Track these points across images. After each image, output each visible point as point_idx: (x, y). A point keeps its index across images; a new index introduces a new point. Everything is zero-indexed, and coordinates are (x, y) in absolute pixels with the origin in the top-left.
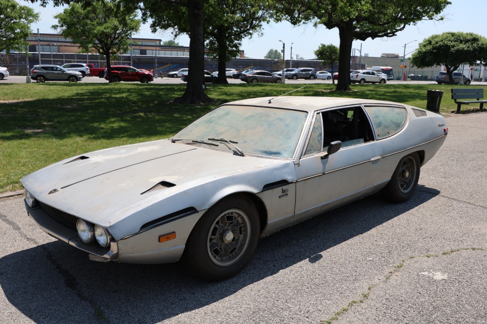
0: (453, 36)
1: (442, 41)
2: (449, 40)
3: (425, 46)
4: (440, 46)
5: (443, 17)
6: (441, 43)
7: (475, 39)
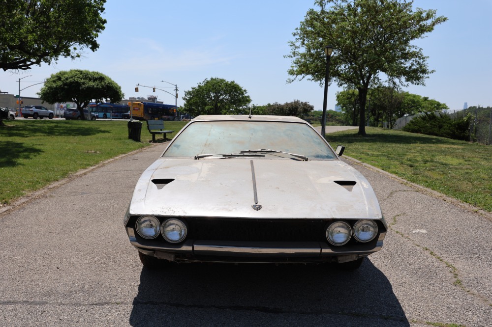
0: (81, 74)
1: (72, 77)
2: (79, 78)
3: (54, 81)
4: (71, 82)
5: (79, 54)
6: (71, 79)
7: (102, 78)
